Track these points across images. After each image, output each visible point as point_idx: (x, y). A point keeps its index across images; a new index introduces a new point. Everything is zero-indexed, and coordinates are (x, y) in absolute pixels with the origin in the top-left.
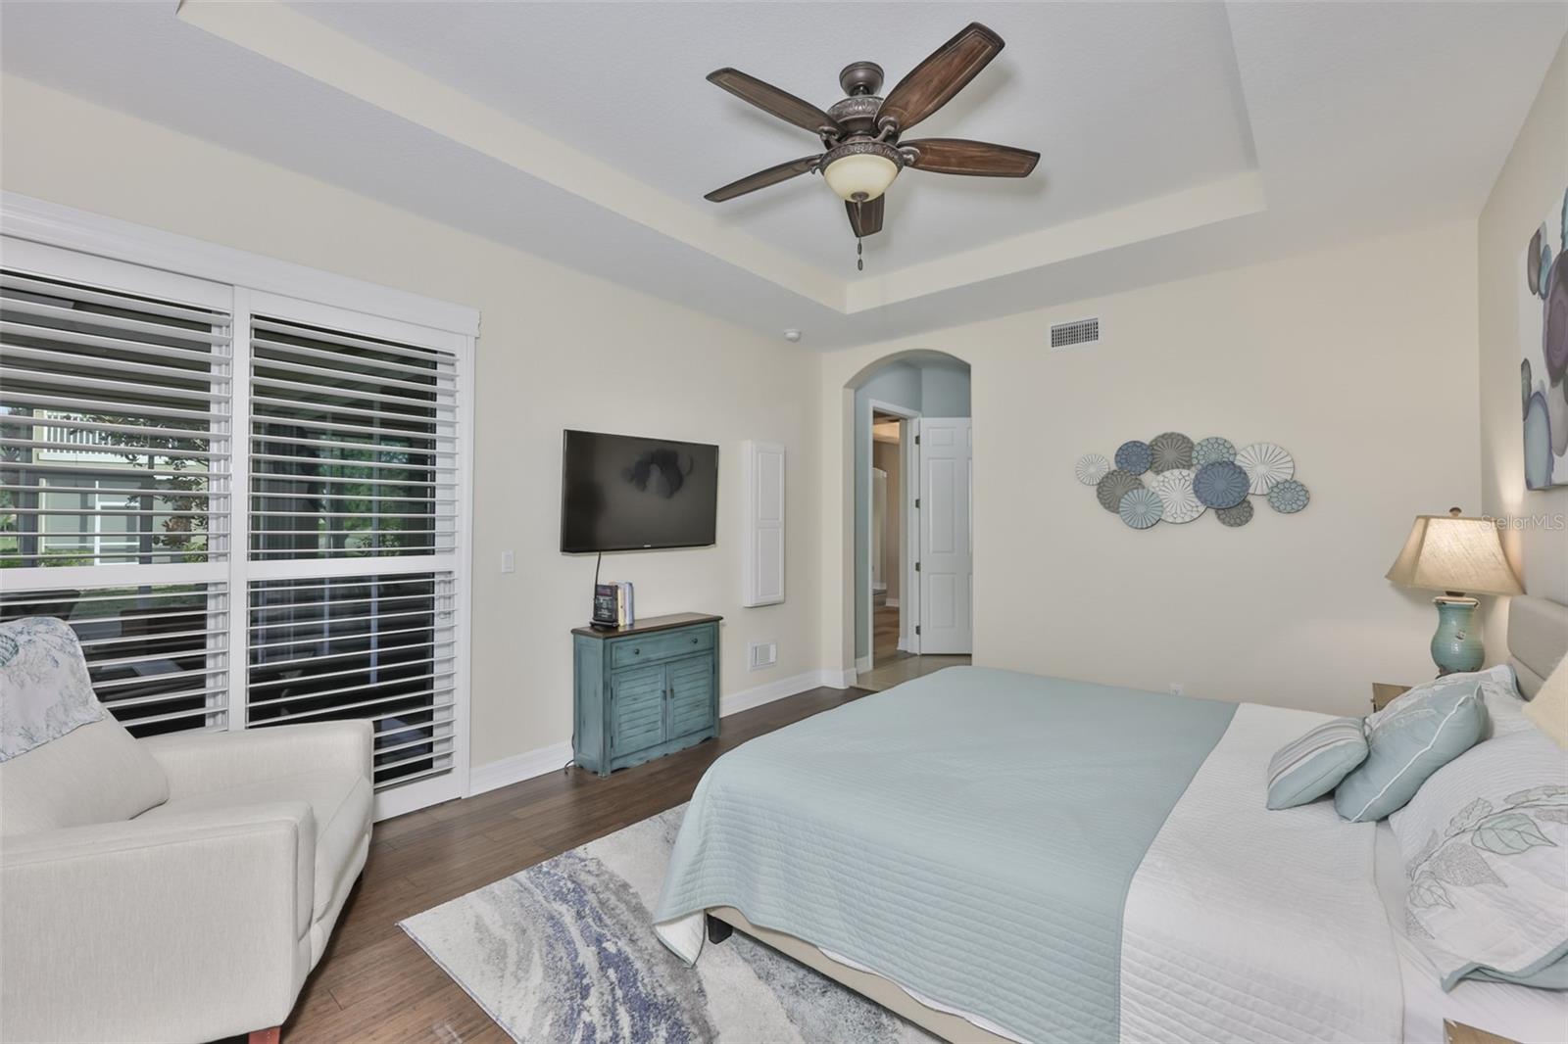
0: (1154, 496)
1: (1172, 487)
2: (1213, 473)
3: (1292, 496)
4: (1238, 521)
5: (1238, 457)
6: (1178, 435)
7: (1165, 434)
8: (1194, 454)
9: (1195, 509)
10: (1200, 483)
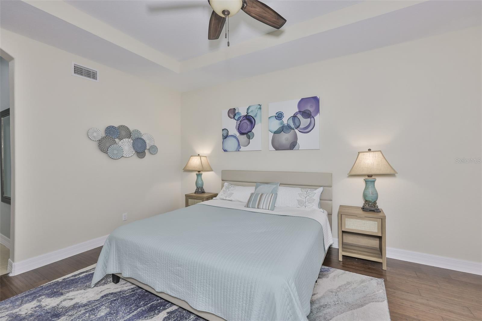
0: (121, 147)
1: (126, 145)
2: (138, 141)
3: (154, 150)
4: (142, 157)
5: (143, 137)
6: (126, 127)
7: (122, 125)
8: (132, 134)
9: (132, 153)
10: (134, 144)
